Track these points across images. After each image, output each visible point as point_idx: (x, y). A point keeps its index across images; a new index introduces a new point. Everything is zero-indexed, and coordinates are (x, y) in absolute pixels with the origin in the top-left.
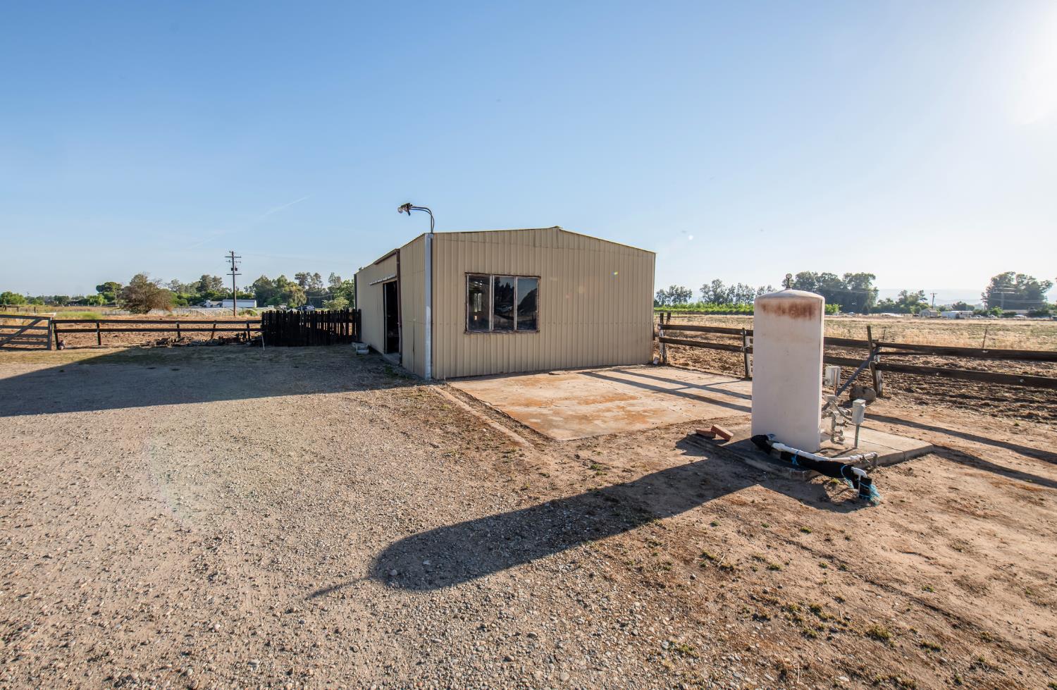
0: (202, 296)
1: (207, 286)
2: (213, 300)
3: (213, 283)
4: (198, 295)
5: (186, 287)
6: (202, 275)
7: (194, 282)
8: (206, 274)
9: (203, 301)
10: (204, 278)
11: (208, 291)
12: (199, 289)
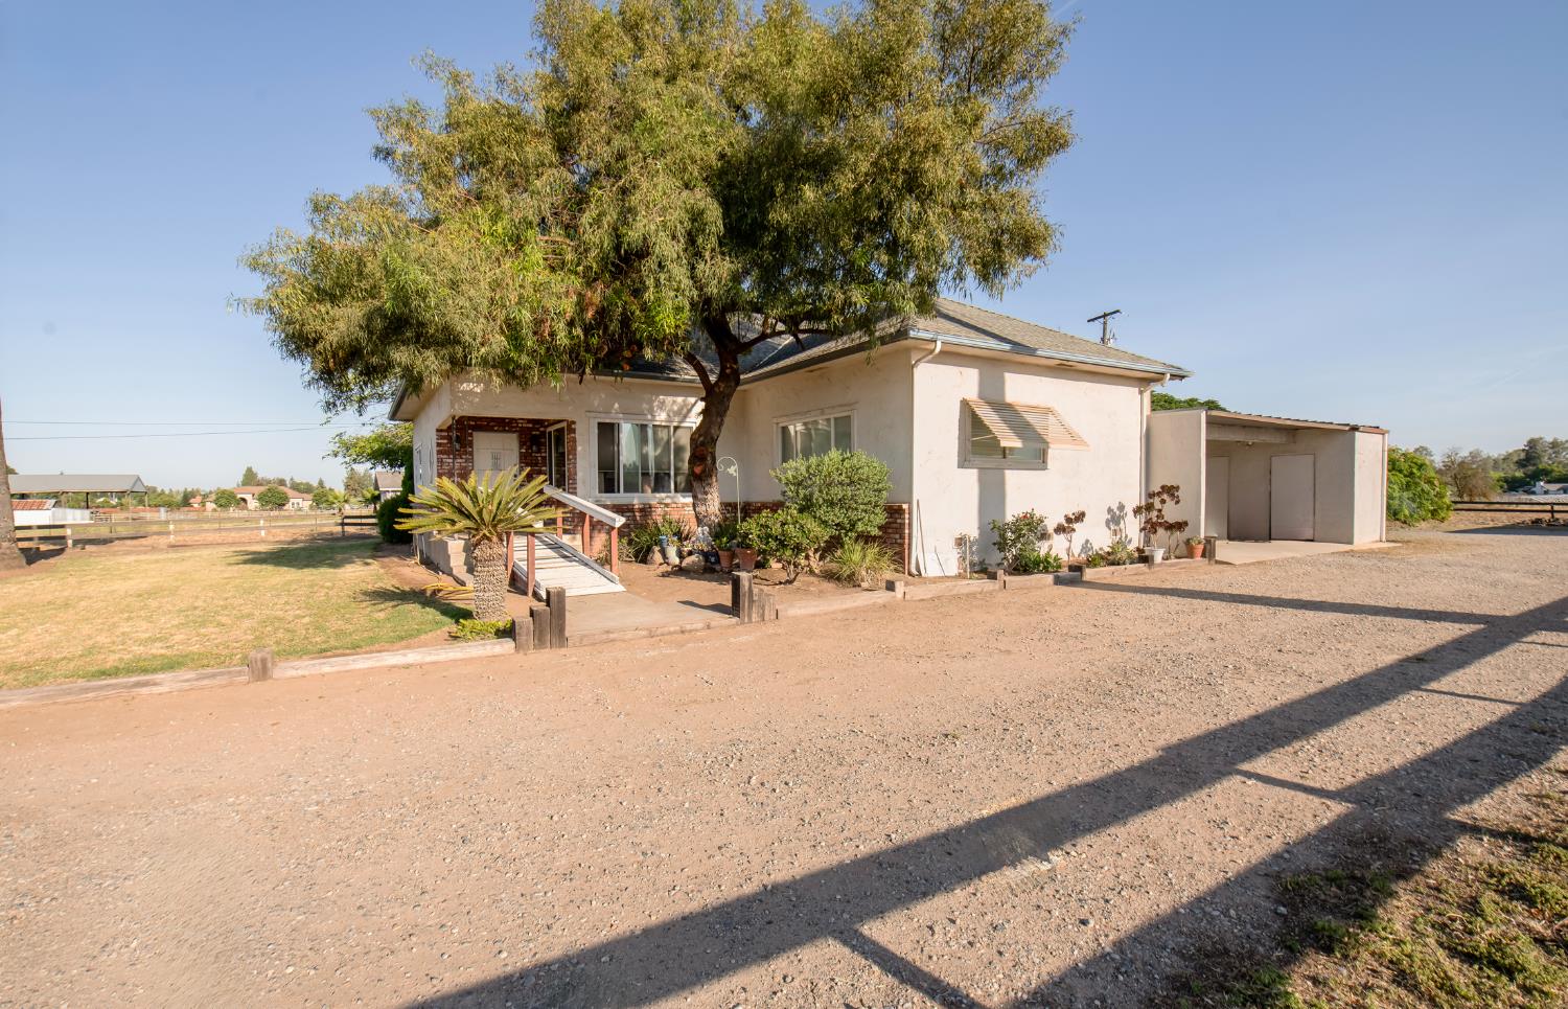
0: (1527, 476)
1: (1539, 457)
2: (1549, 482)
3: (1551, 451)
4: (1519, 474)
5: (1496, 461)
6: (1529, 439)
7: (1511, 451)
8: (1536, 436)
9: (1528, 484)
10: (1532, 443)
11: (1540, 467)
12: (1521, 464)
